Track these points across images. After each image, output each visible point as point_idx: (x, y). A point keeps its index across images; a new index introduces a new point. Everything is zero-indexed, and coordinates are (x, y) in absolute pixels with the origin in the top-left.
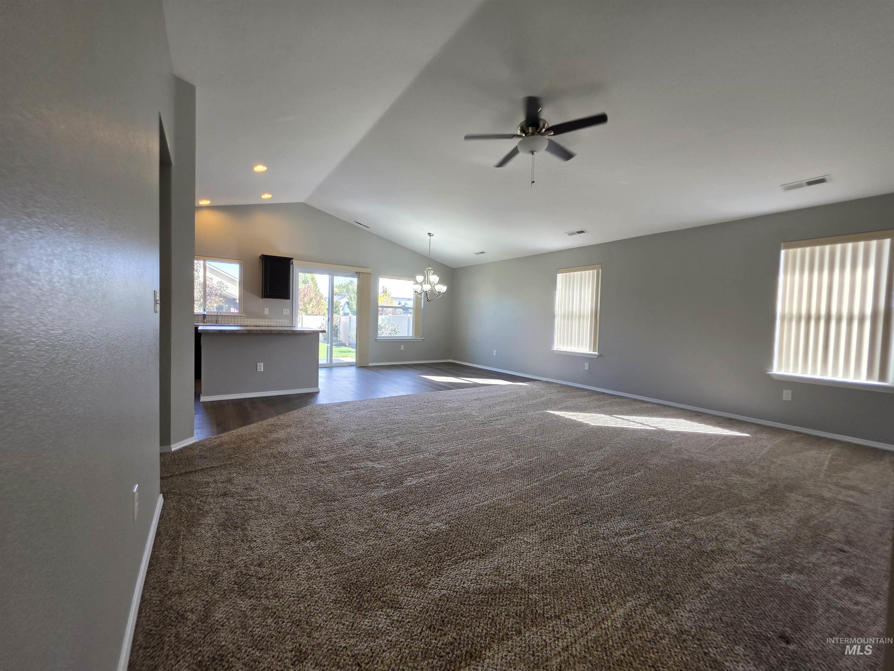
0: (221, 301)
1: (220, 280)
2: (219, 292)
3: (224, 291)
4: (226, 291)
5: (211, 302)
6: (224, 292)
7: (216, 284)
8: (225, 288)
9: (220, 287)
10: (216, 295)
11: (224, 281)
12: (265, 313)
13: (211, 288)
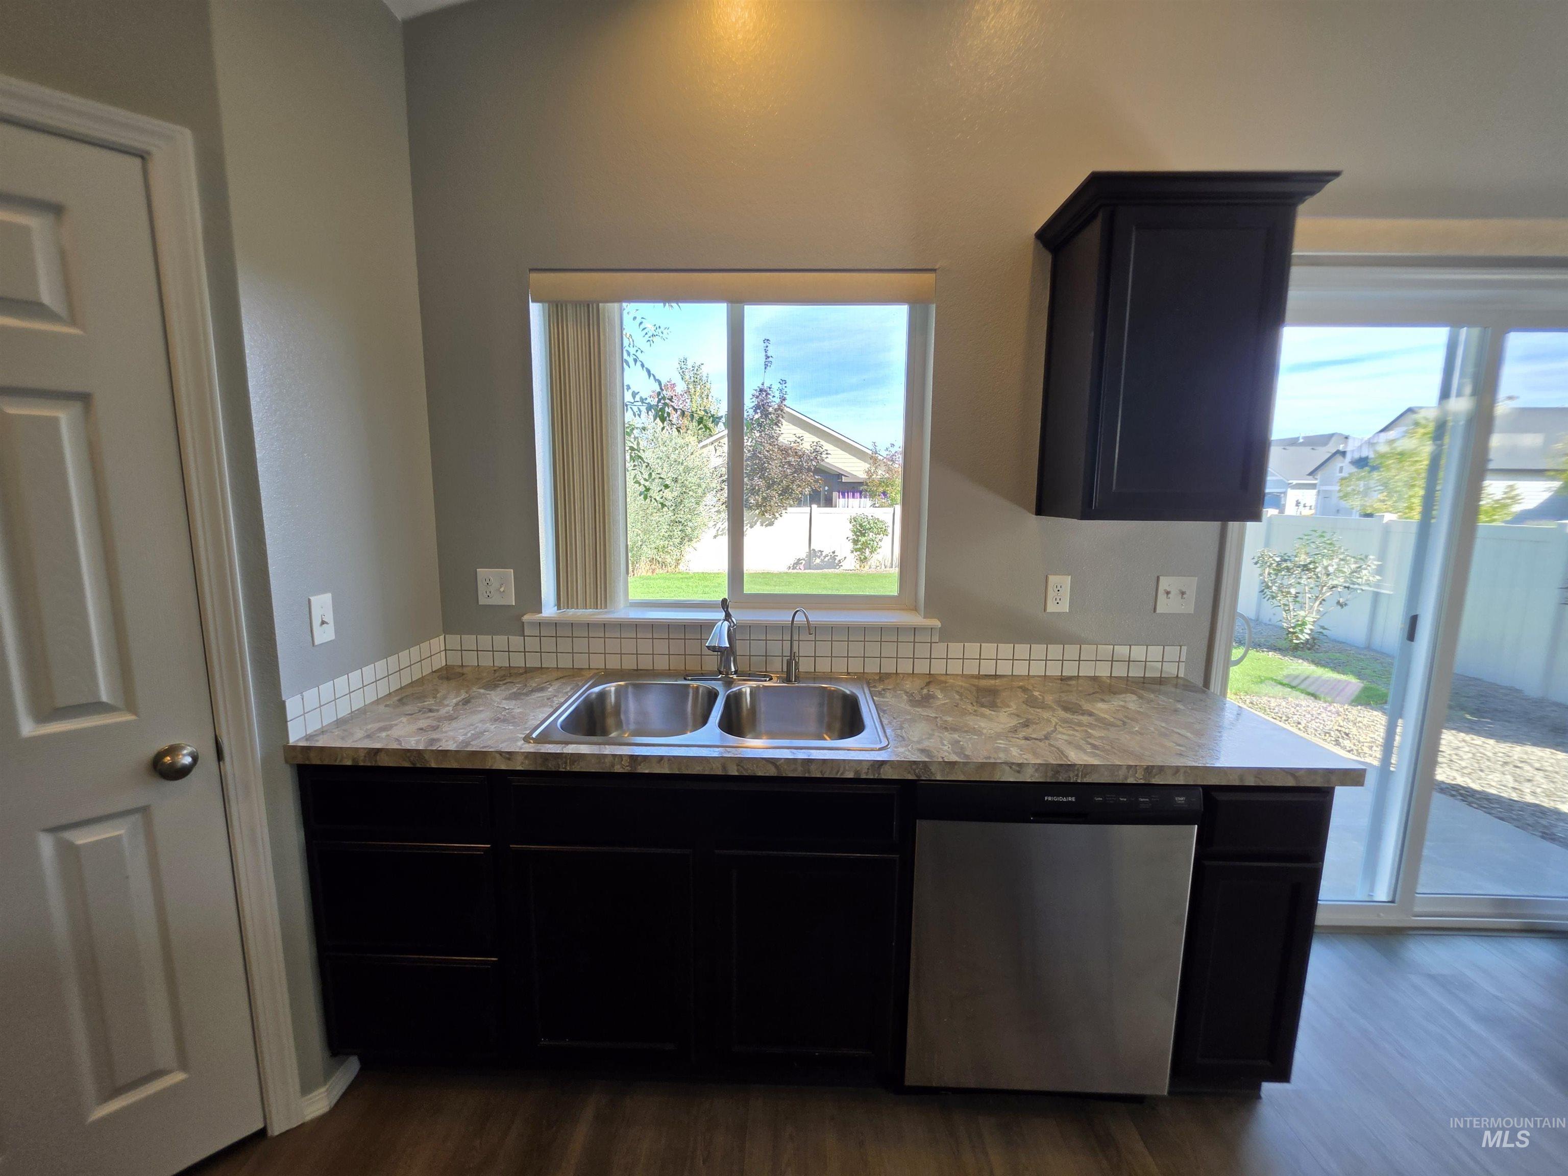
0: (816, 481)
1: (816, 439)
2: (814, 463)
3: (823, 460)
4: (826, 460)
5: (800, 486)
6: (822, 463)
7: (809, 448)
8: (824, 456)
9: (814, 454)
10: (809, 470)
11: (822, 442)
12: (1051, 608)
13: (800, 457)
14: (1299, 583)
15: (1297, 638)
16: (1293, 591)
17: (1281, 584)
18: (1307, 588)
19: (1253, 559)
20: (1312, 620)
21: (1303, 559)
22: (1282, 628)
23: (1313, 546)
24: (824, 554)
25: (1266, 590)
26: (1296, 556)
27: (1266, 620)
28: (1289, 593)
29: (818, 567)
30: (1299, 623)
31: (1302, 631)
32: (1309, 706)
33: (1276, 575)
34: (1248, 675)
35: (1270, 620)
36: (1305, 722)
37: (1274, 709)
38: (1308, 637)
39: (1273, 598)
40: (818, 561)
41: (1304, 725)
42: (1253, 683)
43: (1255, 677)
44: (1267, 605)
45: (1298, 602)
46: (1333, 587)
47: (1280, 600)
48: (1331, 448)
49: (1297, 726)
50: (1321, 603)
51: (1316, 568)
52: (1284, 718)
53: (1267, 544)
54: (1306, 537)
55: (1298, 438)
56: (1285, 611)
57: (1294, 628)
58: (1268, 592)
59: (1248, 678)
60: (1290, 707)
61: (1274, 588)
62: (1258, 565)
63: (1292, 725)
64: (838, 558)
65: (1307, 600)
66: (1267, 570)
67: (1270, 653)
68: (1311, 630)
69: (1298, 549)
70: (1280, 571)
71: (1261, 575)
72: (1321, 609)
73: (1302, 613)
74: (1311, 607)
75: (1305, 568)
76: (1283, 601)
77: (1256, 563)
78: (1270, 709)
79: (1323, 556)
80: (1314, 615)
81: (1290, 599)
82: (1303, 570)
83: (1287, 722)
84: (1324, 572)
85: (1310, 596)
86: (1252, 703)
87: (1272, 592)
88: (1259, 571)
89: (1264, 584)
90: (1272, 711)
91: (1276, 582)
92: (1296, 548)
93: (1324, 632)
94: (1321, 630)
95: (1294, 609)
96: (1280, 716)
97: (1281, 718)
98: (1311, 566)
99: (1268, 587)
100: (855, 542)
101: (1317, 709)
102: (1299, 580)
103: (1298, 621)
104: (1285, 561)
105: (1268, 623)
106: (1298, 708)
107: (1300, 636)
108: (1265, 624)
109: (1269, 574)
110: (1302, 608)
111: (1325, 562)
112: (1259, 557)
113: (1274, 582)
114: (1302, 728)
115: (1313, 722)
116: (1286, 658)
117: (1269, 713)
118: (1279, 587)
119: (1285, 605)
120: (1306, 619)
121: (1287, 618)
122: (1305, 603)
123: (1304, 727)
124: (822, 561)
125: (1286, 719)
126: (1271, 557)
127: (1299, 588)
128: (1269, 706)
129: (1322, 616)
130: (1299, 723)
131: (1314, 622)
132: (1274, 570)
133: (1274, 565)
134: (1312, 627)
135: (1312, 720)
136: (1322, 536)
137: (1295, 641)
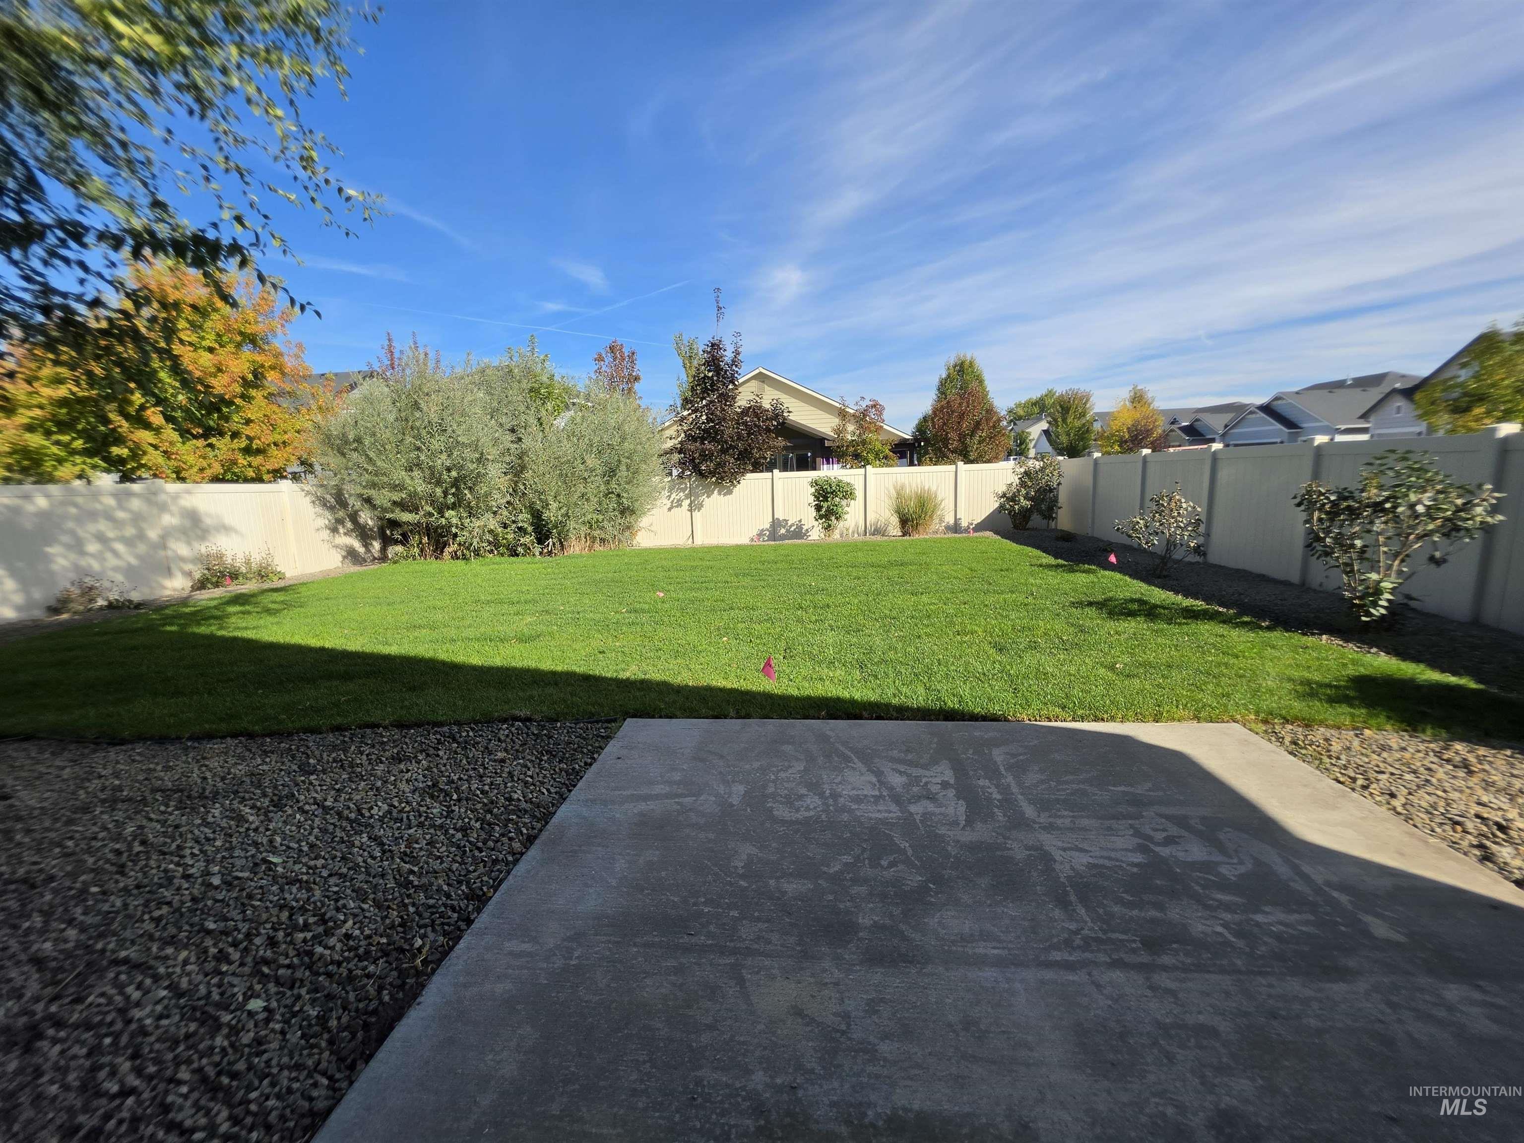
2: (774, 423)
3: (786, 419)
5: (759, 449)
7: (769, 406)
8: (785, 414)
9: (775, 413)
10: (768, 430)
14: (1369, 531)
15: (1368, 614)
16: (1358, 543)
17: (1339, 533)
18: (1381, 539)
19: (1295, 497)
20: (1391, 586)
21: (1373, 494)
22: (1342, 598)
23: (1391, 474)
24: (790, 523)
25: (1315, 544)
26: (1362, 491)
27: (1315, 584)
28: (1353, 546)
29: (783, 537)
30: (1371, 591)
31: (1375, 604)
32: (1404, 749)
33: (1332, 520)
34: (1290, 680)
35: (1321, 585)
36: (1405, 791)
37: (1338, 758)
38: (1383, 611)
39: (1327, 554)
40: (783, 531)
41: (1403, 800)
42: (1301, 696)
43: (1302, 683)
44: (1317, 566)
45: (1367, 559)
46: (1426, 535)
47: (1338, 557)
48: (1385, 388)
49: (1389, 803)
50: (1403, 561)
51: (1395, 507)
52: (1360, 782)
53: (1316, 475)
54: (1378, 462)
55: (1344, 381)
56: (1347, 573)
57: (1360, 598)
58: (1319, 547)
59: (1289, 686)
60: (1369, 752)
61: (1328, 540)
62: (1303, 508)
63: (1378, 798)
64: (805, 528)
65: (1382, 557)
66: (1316, 515)
67: (1324, 637)
68: (1388, 600)
69: (1367, 479)
70: (1338, 514)
71: (1306, 522)
72: (1405, 569)
73: (1374, 576)
74: (1389, 567)
75: (1378, 507)
76: (1344, 559)
77: (1299, 505)
78: (1330, 757)
79: (1409, 488)
80: (1393, 577)
81: (1354, 556)
82: (1375, 512)
83: (1366, 793)
84: (1409, 513)
85: (1385, 549)
86: (1294, 743)
87: (1326, 546)
88: (1304, 516)
89: (1312, 536)
90: (1333, 761)
91: (1330, 532)
92: (1361, 478)
93: (1413, 604)
94: (1405, 601)
95: (1359, 571)
96: (1352, 775)
97: (1354, 780)
98: (1388, 505)
99: (1318, 539)
100: (818, 508)
101: (1421, 755)
102: (1368, 527)
103: (1368, 588)
104: (1346, 499)
105: (1318, 588)
106: (1385, 755)
107: (1372, 610)
108: (1315, 591)
109: (1320, 520)
110: (1374, 568)
111: (1413, 497)
112: (1303, 495)
113: (1327, 532)
114: (1400, 809)
115: (1421, 792)
116: (1351, 645)
117: (1328, 766)
118: (1335, 539)
119: (1346, 564)
120: (1383, 584)
121: (1350, 584)
122: (1379, 561)
123: (1404, 805)
124: (788, 531)
125: (1365, 783)
126: (1323, 494)
127: (1369, 539)
128: (1329, 751)
129: (1406, 579)
130: (1393, 795)
131: (1394, 589)
132: (1327, 513)
133: (1327, 506)
134: (1391, 597)
135: (1418, 787)
136: (1404, 459)
137: (1364, 619)
